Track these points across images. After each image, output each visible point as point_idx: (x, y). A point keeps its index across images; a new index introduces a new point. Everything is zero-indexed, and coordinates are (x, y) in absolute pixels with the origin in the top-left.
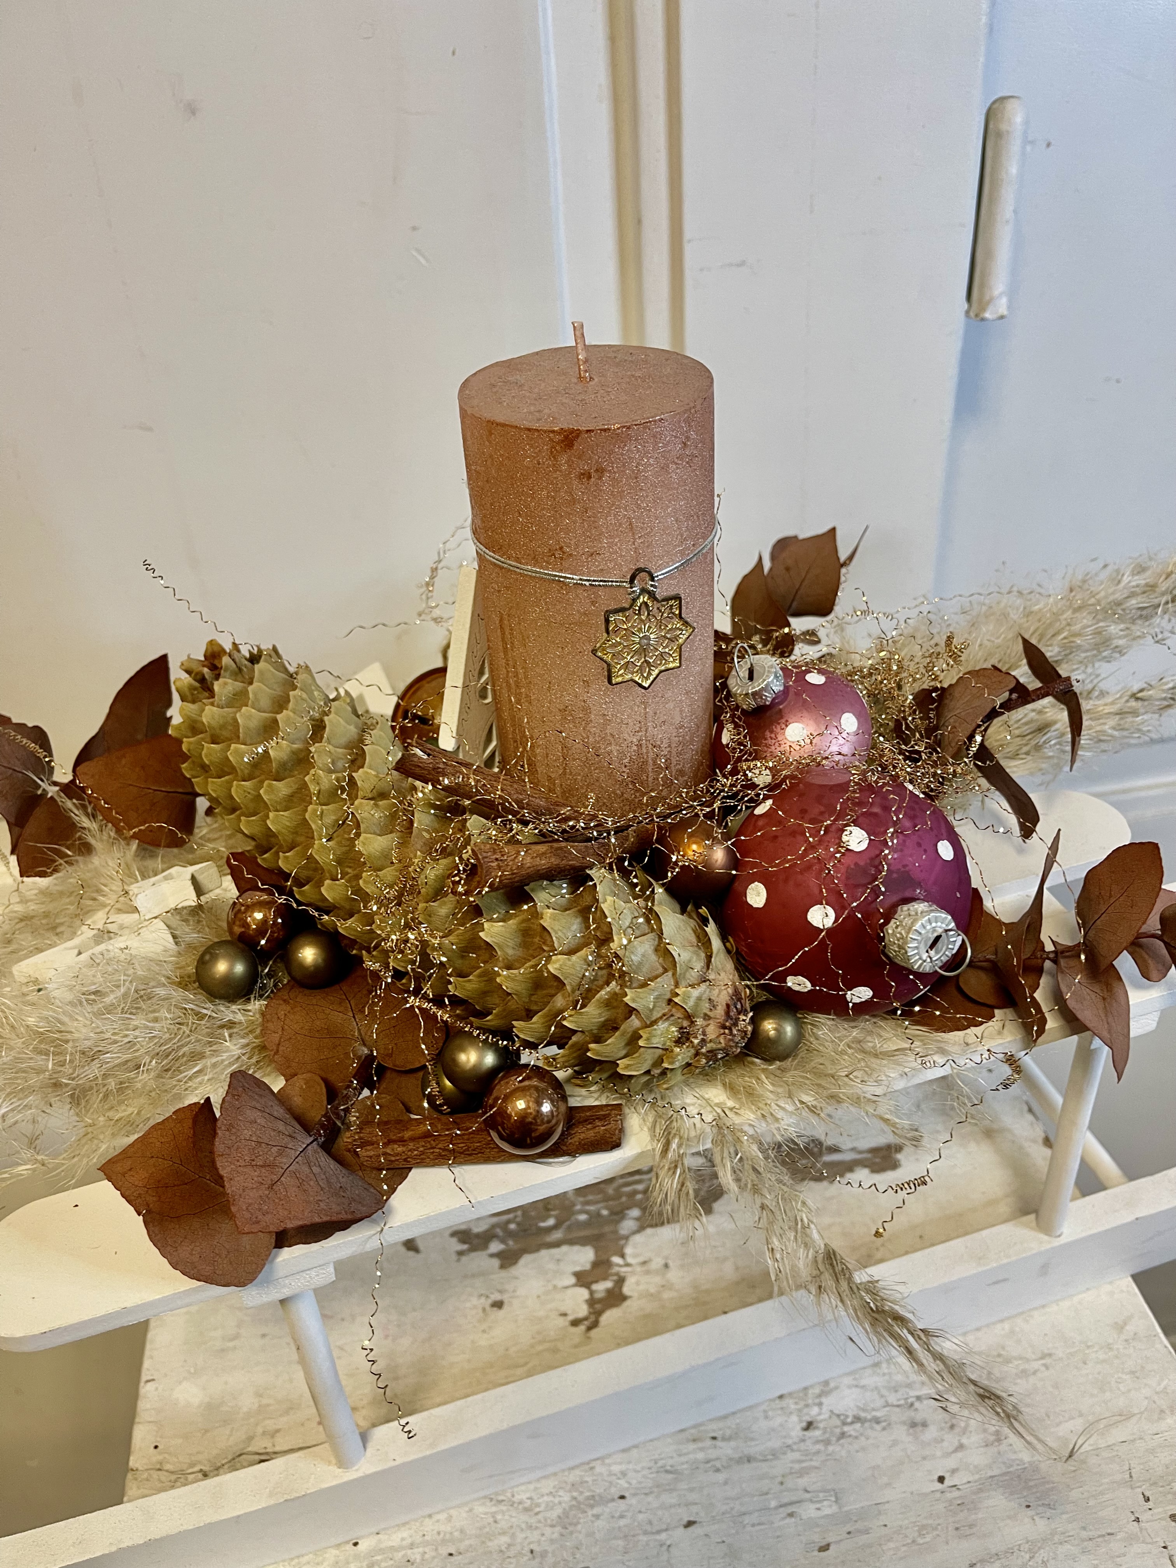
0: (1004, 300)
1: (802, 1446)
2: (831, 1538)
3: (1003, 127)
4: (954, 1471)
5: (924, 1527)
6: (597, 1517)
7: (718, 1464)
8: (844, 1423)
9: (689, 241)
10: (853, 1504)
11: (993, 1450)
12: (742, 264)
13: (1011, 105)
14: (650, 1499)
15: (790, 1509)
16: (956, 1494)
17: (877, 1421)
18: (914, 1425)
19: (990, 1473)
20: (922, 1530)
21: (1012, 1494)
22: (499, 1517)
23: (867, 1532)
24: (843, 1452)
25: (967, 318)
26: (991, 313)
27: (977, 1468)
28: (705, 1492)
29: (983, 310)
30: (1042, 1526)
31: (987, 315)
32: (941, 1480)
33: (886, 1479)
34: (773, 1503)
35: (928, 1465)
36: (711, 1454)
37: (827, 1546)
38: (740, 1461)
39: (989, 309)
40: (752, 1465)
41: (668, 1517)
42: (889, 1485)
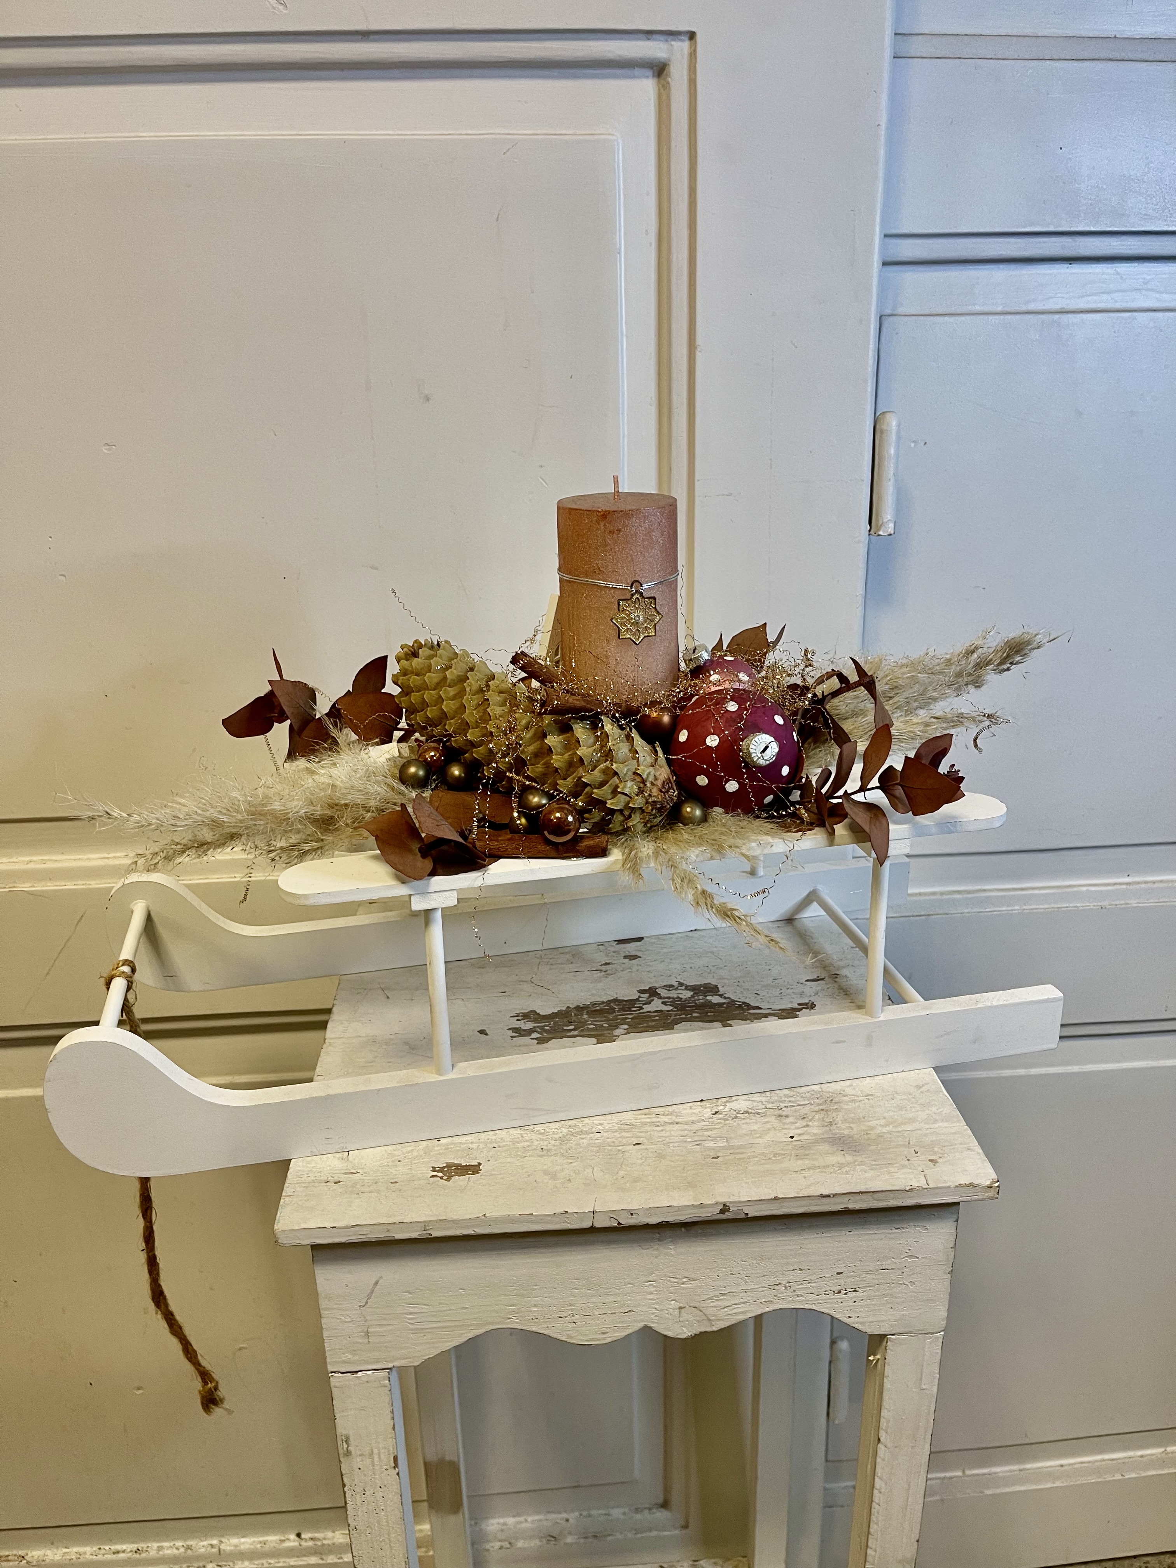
0: (891, 525)
1: (711, 1120)
2: (720, 1154)
3: (885, 427)
4: (800, 1135)
5: (777, 1154)
6: (583, 1139)
7: (658, 1124)
8: (738, 1113)
9: (698, 480)
10: (736, 1143)
11: (827, 1128)
12: (730, 495)
13: (888, 416)
14: (615, 1134)
15: (698, 1143)
16: (799, 1143)
17: (758, 1114)
18: (780, 1116)
19: (822, 1137)
20: (775, 1155)
21: (833, 1145)
22: (524, 1135)
23: (742, 1153)
24: (735, 1124)
25: (869, 535)
26: (884, 532)
27: (815, 1135)
28: (649, 1133)
29: (879, 530)
30: (849, 1158)
31: (881, 533)
32: (792, 1137)
33: (758, 1135)
34: (689, 1140)
35: (785, 1131)
36: (654, 1120)
37: (718, 1157)
38: (672, 1123)
39: (882, 529)
40: (679, 1125)
41: (624, 1141)
42: (760, 1137)
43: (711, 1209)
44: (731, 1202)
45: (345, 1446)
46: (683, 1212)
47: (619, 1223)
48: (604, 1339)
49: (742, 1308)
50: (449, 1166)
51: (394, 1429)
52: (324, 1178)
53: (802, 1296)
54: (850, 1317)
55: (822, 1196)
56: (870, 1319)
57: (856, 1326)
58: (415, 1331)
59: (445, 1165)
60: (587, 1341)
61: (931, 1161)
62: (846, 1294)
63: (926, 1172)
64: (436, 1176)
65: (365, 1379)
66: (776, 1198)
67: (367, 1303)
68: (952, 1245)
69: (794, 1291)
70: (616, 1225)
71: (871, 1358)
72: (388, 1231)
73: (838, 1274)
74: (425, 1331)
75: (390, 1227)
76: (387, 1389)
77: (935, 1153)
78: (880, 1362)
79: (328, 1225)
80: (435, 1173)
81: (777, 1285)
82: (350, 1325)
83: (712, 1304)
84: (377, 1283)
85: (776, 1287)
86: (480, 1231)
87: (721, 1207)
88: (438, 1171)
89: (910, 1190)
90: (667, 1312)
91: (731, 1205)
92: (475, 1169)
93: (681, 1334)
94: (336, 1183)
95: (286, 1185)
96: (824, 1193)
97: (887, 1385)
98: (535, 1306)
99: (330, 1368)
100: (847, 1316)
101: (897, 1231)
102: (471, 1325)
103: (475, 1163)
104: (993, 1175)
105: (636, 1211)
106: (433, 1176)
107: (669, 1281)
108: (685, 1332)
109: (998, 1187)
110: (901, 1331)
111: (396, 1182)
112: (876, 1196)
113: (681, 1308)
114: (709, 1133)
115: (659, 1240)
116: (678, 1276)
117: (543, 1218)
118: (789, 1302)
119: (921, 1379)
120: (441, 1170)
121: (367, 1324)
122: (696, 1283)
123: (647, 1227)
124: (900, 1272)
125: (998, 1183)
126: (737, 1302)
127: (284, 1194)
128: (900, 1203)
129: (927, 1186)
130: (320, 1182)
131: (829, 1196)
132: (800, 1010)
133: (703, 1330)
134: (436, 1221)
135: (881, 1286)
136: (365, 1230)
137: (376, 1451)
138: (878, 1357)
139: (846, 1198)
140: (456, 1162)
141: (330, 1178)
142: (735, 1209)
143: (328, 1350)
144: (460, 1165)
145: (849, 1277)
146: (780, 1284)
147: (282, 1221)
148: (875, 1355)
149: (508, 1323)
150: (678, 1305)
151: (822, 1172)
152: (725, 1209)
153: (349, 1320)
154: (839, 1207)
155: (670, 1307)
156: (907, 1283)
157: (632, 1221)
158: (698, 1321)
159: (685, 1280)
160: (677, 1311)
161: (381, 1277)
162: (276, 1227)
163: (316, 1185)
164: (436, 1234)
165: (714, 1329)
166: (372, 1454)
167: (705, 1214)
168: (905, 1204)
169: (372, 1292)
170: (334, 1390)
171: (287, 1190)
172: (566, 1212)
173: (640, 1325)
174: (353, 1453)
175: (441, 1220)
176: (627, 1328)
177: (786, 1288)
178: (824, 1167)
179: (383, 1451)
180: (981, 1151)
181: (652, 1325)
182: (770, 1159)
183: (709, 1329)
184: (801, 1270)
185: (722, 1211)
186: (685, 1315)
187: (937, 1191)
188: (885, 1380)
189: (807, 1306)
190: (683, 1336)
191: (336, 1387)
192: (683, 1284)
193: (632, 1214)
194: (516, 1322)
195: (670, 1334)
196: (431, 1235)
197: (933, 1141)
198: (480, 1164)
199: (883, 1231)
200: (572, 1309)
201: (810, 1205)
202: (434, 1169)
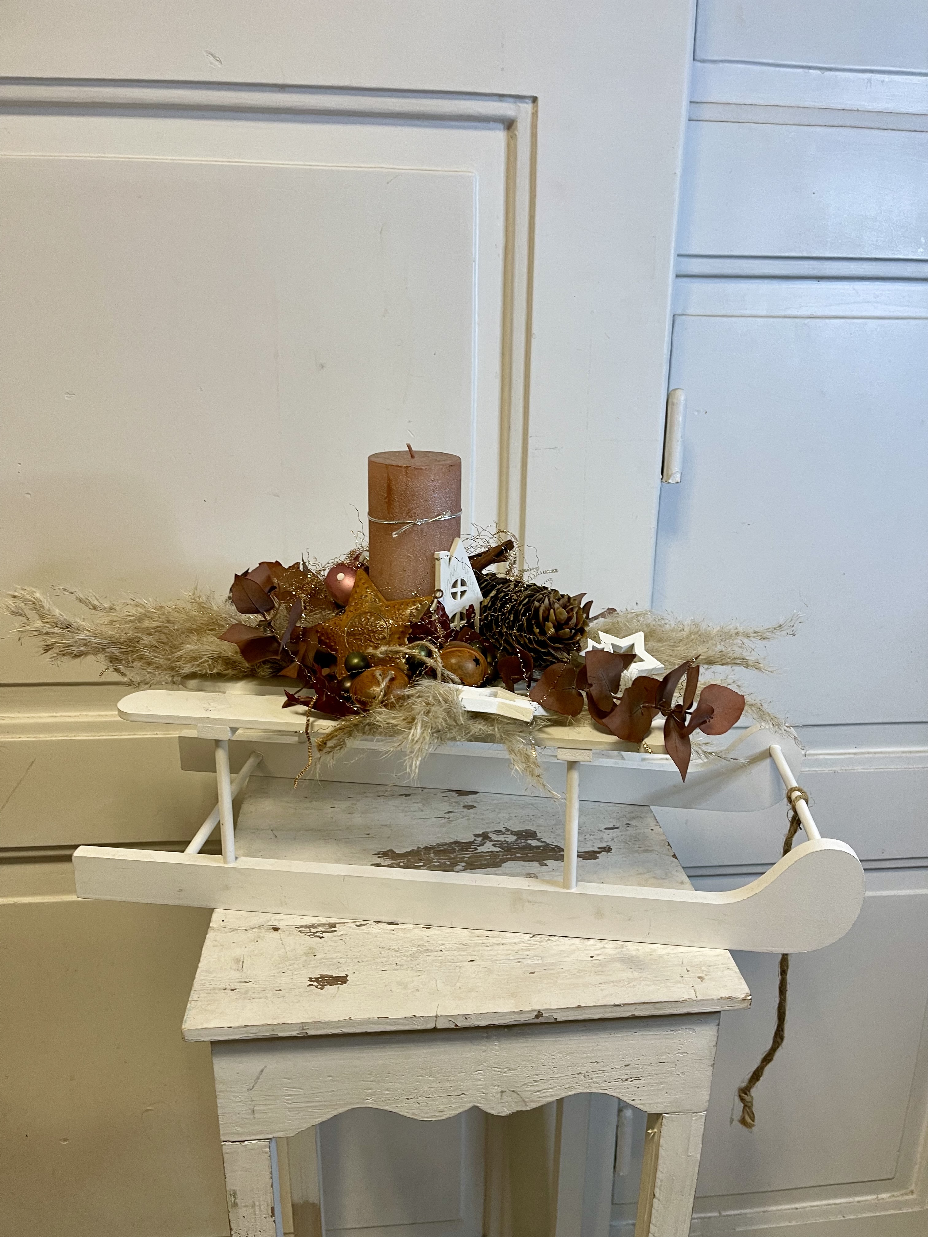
0: (678, 475)
1: (529, 942)
2: (536, 970)
3: (675, 401)
4: (598, 955)
5: (580, 970)
6: (429, 956)
7: (488, 945)
8: (550, 937)
9: (531, 437)
10: (549, 961)
11: (619, 950)
12: (555, 448)
13: (678, 393)
14: (454, 952)
15: (519, 960)
16: (598, 962)
17: (566, 937)
18: (583, 939)
19: (615, 957)
21: (624, 964)
22: (382, 953)
23: (553, 969)
24: (548, 945)
25: (661, 482)
26: (672, 480)
27: (610, 955)
28: (481, 952)
29: (669, 479)
30: (636, 975)
31: (670, 481)
32: (592, 957)
33: (565, 955)
34: (511, 958)
35: (586, 952)
36: (485, 941)
37: (534, 973)
38: (499, 944)
39: (671, 478)
40: (505, 946)
41: (461, 958)
42: (567, 956)
43: (528, 1015)
44: (544, 1010)
45: (233, 1199)
46: (506, 1017)
47: (456, 1025)
48: (441, 1116)
49: (551, 1092)
50: (323, 977)
51: (272, 1186)
52: (223, 986)
53: (597, 1083)
54: (634, 1100)
55: (615, 1005)
56: (650, 1102)
57: (639, 1107)
58: (291, 1110)
59: (320, 976)
60: (428, 1117)
61: (699, 978)
62: (631, 1081)
63: (696, 987)
64: (312, 985)
65: (250, 1147)
66: (579, 1007)
67: (253, 1086)
68: (714, 1044)
69: (592, 1079)
70: (453, 1026)
71: (650, 1131)
72: (273, 1030)
73: (626, 1066)
74: (300, 1109)
75: (275, 1027)
76: (267, 1156)
77: (703, 971)
78: (656, 1135)
79: (226, 1025)
80: (311, 983)
81: (578, 1074)
82: (239, 1104)
83: (527, 1089)
84: (262, 1071)
85: (577, 1076)
86: (346, 1030)
87: (536, 1013)
88: (314, 981)
89: (683, 1001)
90: (491, 1095)
91: (543, 1012)
92: (343, 980)
93: (502, 1112)
94: (232, 990)
95: (192, 992)
96: (617, 1003)
97: (662, 1152)
98: (387, 1090)
99: (223, 1138)
100: (632, 1099)
101: (672, 1032)
102: (336, 1105)
103: (343, 974)
104: (747, 990)
105: (469, 1016)
106: (310, 985)
107: (494, 1071)
108: (505, 1111)
109: (751, 999)
110: (674, 1110)
111: (280, 990)
112: (657, 1006)
113: (502, 1092)
114: (527, 953)
115: (487, 1038)
116: (501, 1067)
117: (396, 1021)
118: (588, 1088)
119: (688, 1148)
120: (316, 980)
121: (253, 1103)
122: (515, 1072)
123: (478, 1028)
124: (674, 1066)
125: (750, 997)
126: (546, 1087)
127: (190, 999)
128: (674, 1011)
129: (696, 999)
130: (220, 989)
131: (620, 1005)
132: (599, 853)
133: (519, 1109)
134: (311, 1023)
135: (659, 1075)
136: (255, 1030)
137: (257, 1204)
138: (655, 1130)
139: (633, 1007)
140: (329, 973)
141: (228, 986)
142: (547, 1015)
143: (222, 1124)
144: (331, 976)
145: (634, 1068)
146: (580, 1073)
147: (188, 1022)
148: (653, 1129)
149: (366, 1103)
150: (500, 1089)
151: (615, 986)
152: (539, 1014)
153: (239, 1100)
154: (628, 1014)
155: (494, 1091)
156: (679, 1073)
157: (466, 1024)
158: (515, 1102)
159: (506, 1070)
160: (500, 1094)
161: (266, 1067)
162: (183, 1027)
163: (217, 991)
164: (311, 1033)
165: (528, 1108)
166: (253, 1206)
167: (524, 1019)
168: (679, 1012)
169: (258, 1078)
170: (225, 1155)
171: (193, 996)
172: (415, 1016)
173: (469, 1105)
174: (239, 1204)
175: (316, 1022)
176: (459, 1107)
177: (585, 1077)
178: (616, 981)
179: (262, 1203)
180: (737, 970)
181: (479, 1105)
182: (574, 974)
183: (524, 1109)
184: (597, 1062)
185: (537, 1017)
186: (506, 1098)
187: (703, 1002)
188: (660, 1149)
189: (601, 1091)
190: (504, 1114)
191: (227, 1153)
192: (504, 1073)
193: (466, 1018)
194: (372, 1103)
195: (494, 1112)
196: (307, 1033)
197: (701, 962)
198: (347, 976)
199: (662, 1032)
200: (418, 1093)
201: (605, 1012)
202: (311, 980)
